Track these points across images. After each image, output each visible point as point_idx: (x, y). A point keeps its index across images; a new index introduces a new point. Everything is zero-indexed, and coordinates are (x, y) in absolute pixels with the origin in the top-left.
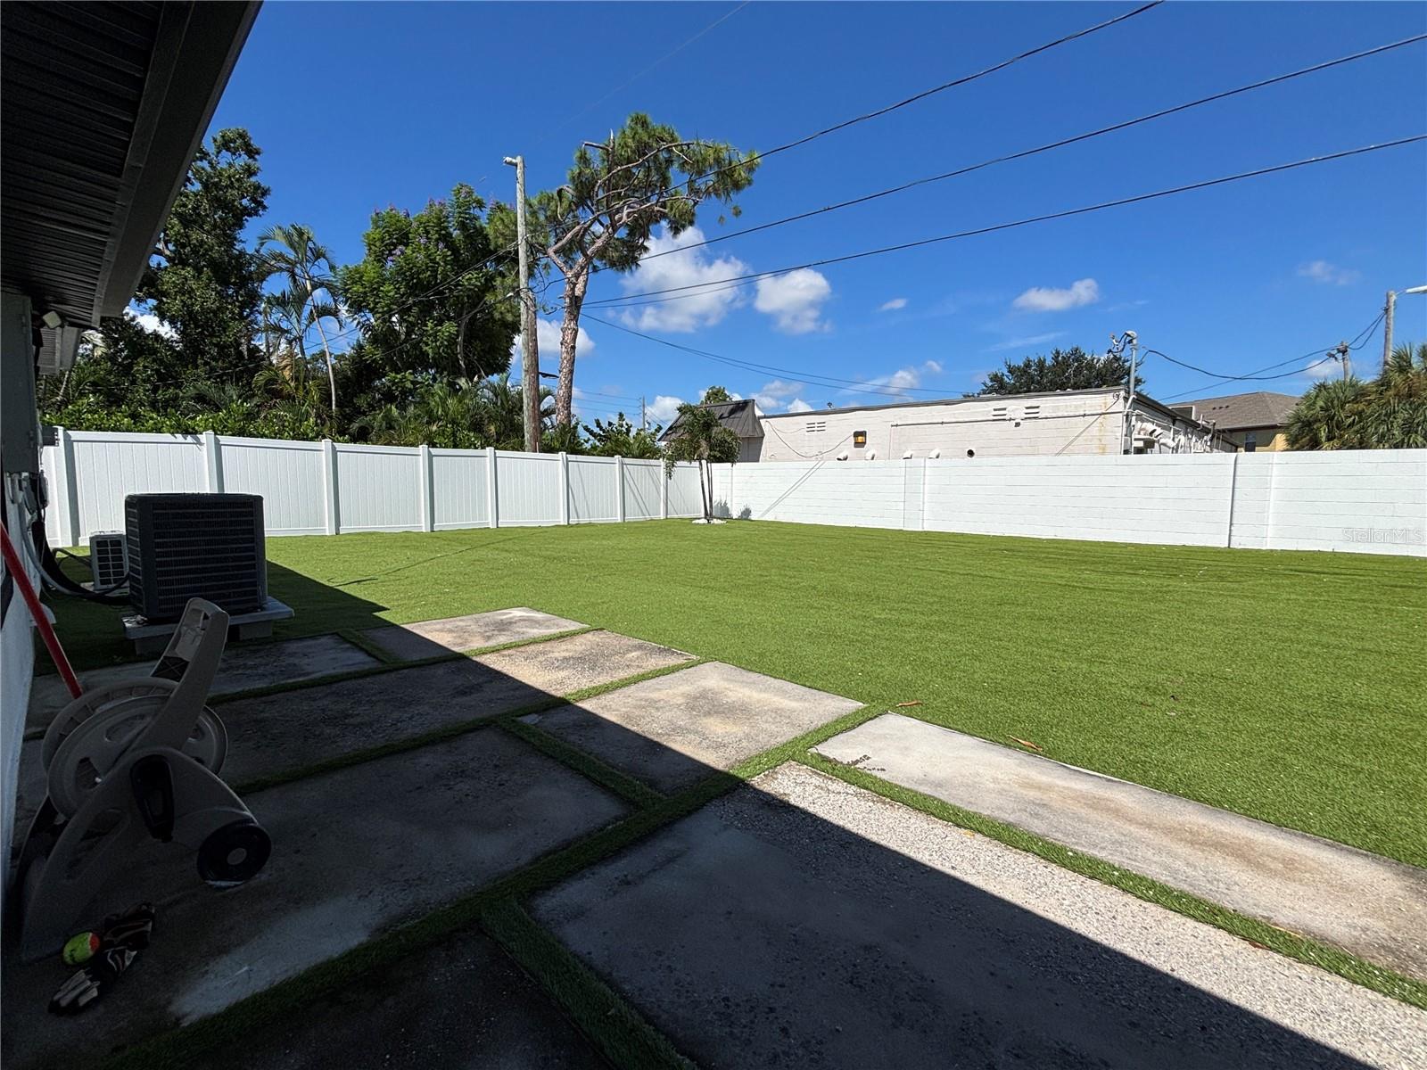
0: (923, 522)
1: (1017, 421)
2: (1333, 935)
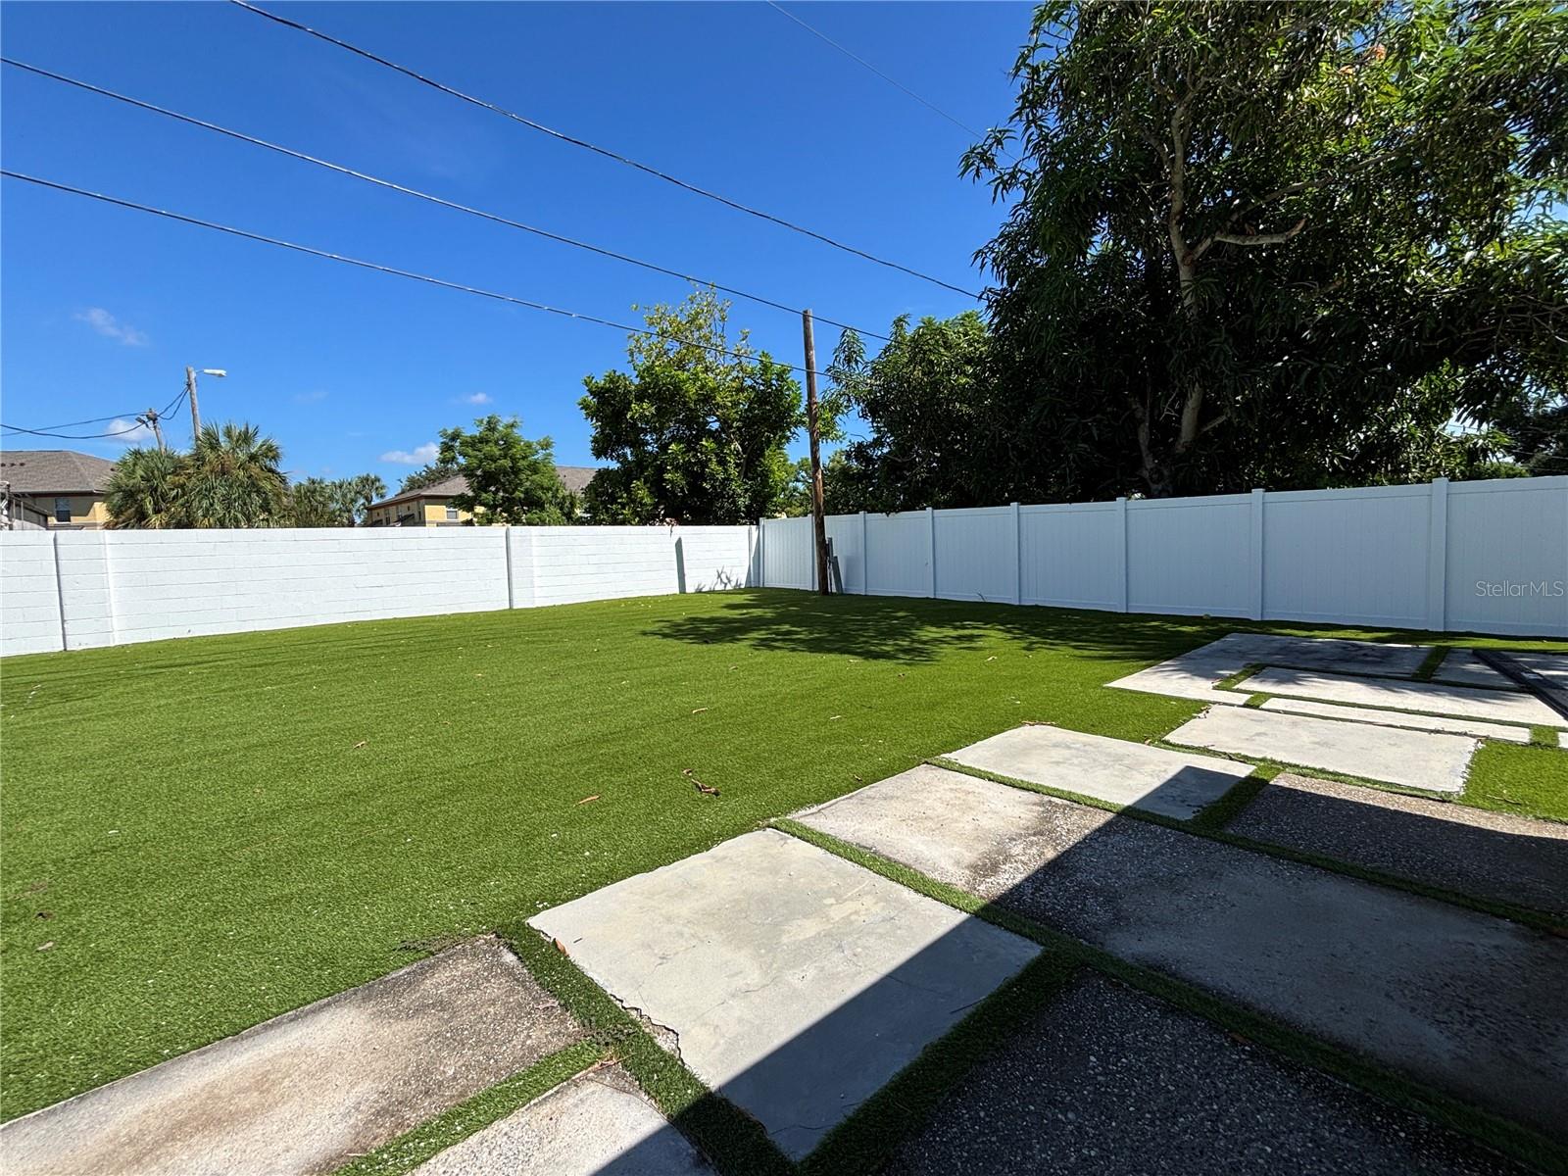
2: (335, 1147)
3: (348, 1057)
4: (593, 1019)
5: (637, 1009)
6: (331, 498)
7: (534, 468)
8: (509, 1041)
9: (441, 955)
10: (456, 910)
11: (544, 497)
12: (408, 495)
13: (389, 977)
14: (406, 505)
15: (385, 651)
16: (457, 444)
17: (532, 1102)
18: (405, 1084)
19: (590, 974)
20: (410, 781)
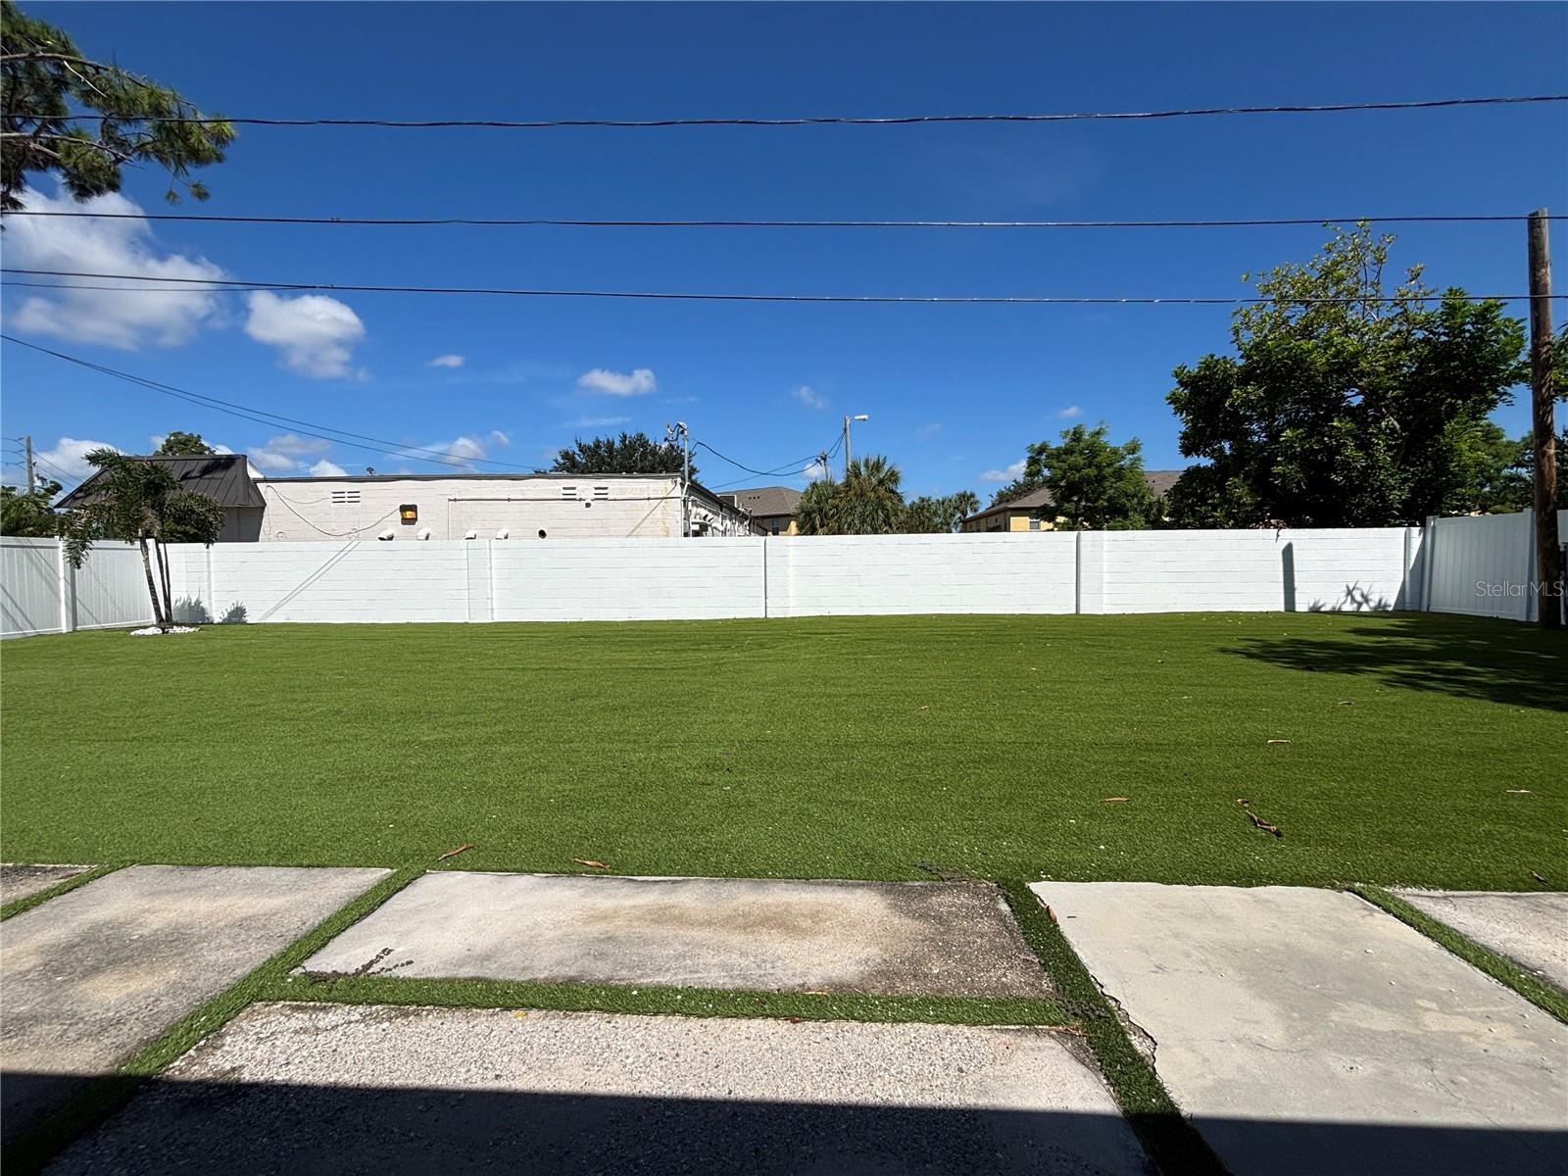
0: (492, 612)
1: (587, 501)
2: (847, 978)
3: (869, 926)
4: (1067, 987)
5: (1116, 1001)
6: (935, 513)
7: (1119, 474)
8: (987, 971)
9: (949, 883)
10: (969, 854)
11: (1128, 505)
12: (997, 508)
13: (906, 884)
14: (994, 518)
15: (958, 639)
16: (1043, 457)
17: (994, 1026)
18: (901, 962)
19: (1076, 950)
20: (956, 743)
